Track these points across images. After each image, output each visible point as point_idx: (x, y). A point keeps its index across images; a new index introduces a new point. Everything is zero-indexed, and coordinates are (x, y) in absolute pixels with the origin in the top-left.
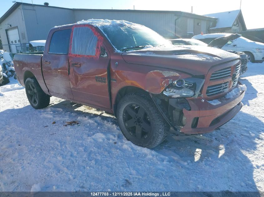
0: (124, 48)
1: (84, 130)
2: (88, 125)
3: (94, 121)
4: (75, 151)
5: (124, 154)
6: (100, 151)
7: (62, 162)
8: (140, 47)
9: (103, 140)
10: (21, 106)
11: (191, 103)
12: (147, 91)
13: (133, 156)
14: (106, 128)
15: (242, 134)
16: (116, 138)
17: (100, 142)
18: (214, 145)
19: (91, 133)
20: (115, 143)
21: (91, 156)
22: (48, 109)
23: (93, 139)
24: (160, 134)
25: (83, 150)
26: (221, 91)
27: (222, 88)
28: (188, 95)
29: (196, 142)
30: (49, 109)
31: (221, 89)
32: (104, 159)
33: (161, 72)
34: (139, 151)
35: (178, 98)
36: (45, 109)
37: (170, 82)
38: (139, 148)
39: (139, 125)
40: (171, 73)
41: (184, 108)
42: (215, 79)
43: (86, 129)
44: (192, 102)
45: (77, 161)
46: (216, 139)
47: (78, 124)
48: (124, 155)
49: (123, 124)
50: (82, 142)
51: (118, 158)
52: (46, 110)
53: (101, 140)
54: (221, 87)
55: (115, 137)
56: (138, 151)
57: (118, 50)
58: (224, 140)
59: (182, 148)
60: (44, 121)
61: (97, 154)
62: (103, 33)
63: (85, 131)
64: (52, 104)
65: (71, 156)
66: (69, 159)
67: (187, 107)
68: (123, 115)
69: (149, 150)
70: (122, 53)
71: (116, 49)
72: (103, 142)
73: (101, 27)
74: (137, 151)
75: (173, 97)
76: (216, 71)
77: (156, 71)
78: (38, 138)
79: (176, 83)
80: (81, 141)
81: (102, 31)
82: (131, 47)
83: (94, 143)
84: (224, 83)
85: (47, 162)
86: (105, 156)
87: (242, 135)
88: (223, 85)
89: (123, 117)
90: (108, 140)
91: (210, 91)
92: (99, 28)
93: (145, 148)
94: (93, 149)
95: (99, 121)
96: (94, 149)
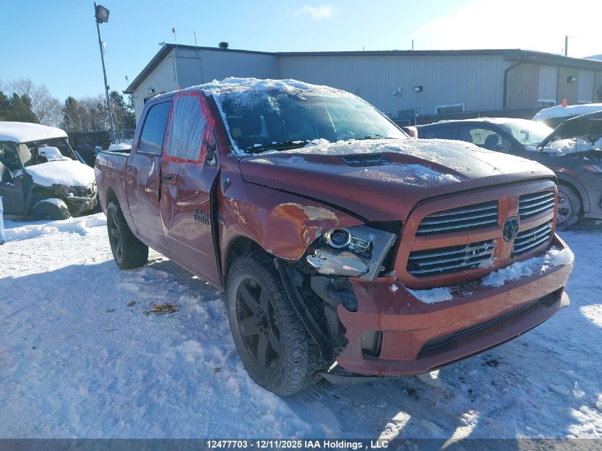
0: (256, 145)
1: (174, 329)
2: (189, 316)
3: (204, 310)
4: (124, 378)
5: (220, 400)
6: (174, 384)
7: (81, 400)
8: (296, 144)
9: (197, 358)
10: (100, 259)
11: (361, 292)
12: (270, 251)
13: (235, 409)
14: (222, 329)
15: (553, 386)
16: (223, 359)
17: (187, 363)
18: (453, 410)
19: (184, 337)
20: (218, 370)
21: (150, 395)
22: (141, 271)
23: (178, 354)
24: (297, 362)
25: (141, 378)
26: (464, 264)
27: (466, 258)
28: (354, 271)
29: (411, 392)
30: (143, 272)
31: (463, 261)
32: (170, 406)
33: (300, 206)
34: (255, 399)
35: (331, 276)
36: (137, 271)
37: (318, 235)
38: (258, 391)
39: (266, 333)
40: (323, 212)
41: (340, 305)
42: (433, 233)
43: (179, 326)
44: (363, 290)
45: (113, 401)
46: (470, 391)
47: (174, 311)
48: (217, 403)
49: (237, 325)
50: (153, 357)
51: (201, 408)
52: (137, 273)
53: (190, 359)
54: (464, 254)
55: (224, 355)
56: (252, 400)
57: (240, 148)
58: (489, 397)
59: (362, 406)
60: (116, 298)
61: (163, 393)
62: (220, 109)
63: (173, 333)
64: (157, 261)
65: (111, 388)
66: (100, 396)
67: (350, 300)
68: (237, 304)
69: (277, 399)
70: (243, 157)
71: (236, 148)
72: (195, 363)
73: (220, 98)
74: (252, 398)
75: (321, 271)
76: (439, 212)
77: (291, 204)
78: (78, 335)
79: (329, 237)
80: (152, 355)
81: (219, 105)
82: (274, 143)
83: (172, 363)
84: (473, 245)
85: (53, 397)
86: (177, 399)
87: (551, 390)
88: (468, 250)
89: (237, 309)
90: (206, 361)
91: (421, 265)
92: (215, 99)
93: (270, 394)
94: (162, 378)
95: (217, 311)
96: (164, 379)
